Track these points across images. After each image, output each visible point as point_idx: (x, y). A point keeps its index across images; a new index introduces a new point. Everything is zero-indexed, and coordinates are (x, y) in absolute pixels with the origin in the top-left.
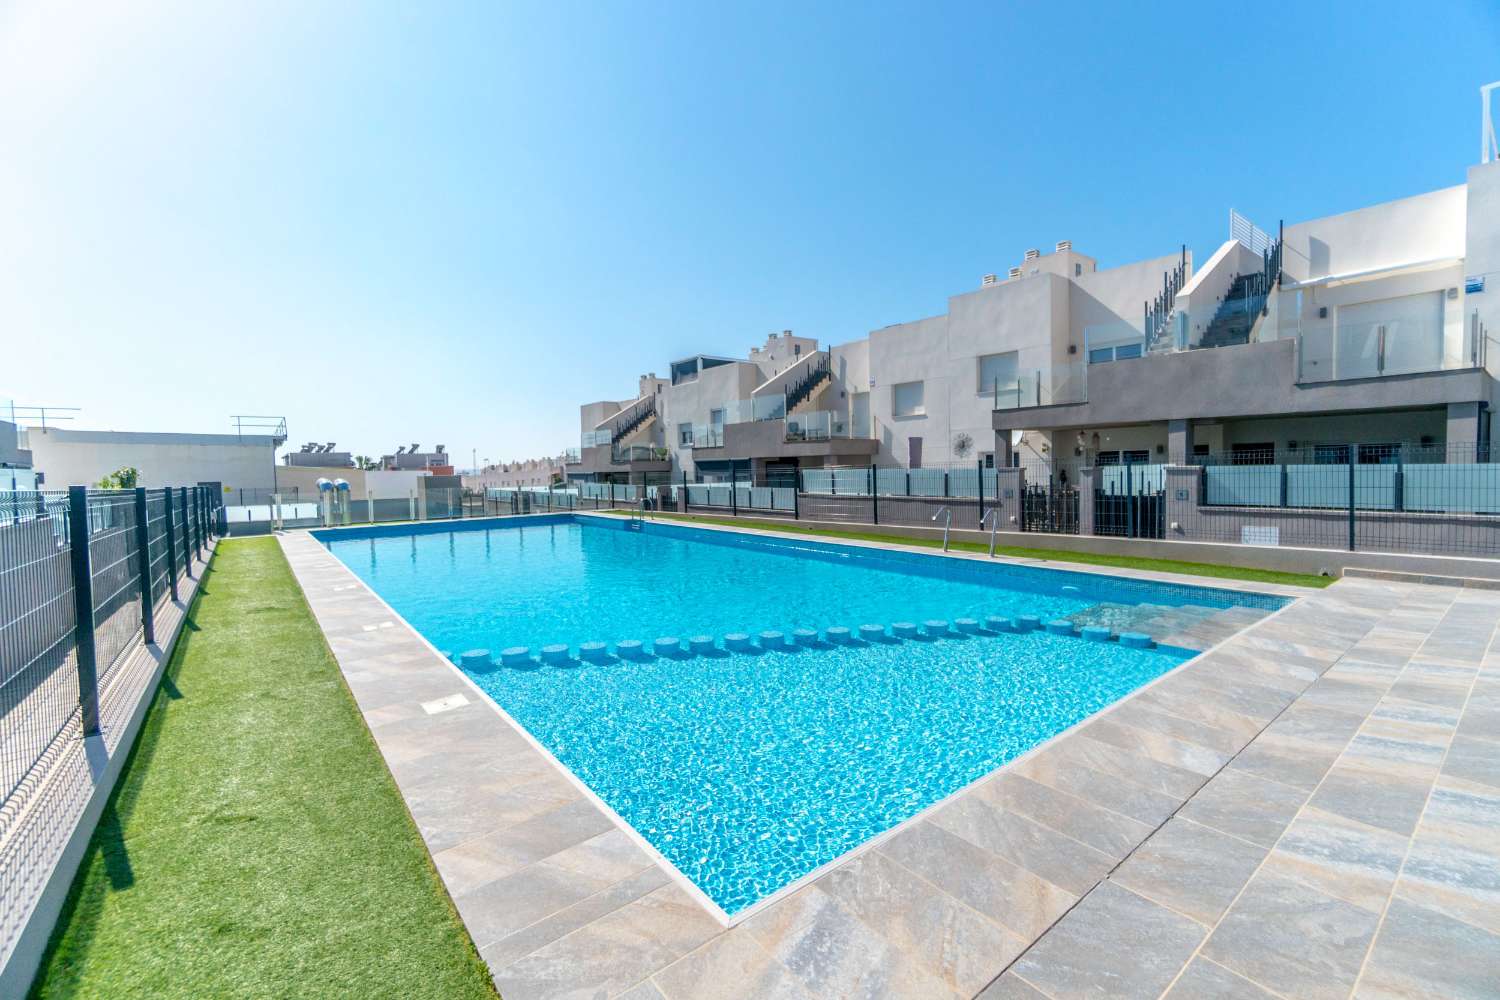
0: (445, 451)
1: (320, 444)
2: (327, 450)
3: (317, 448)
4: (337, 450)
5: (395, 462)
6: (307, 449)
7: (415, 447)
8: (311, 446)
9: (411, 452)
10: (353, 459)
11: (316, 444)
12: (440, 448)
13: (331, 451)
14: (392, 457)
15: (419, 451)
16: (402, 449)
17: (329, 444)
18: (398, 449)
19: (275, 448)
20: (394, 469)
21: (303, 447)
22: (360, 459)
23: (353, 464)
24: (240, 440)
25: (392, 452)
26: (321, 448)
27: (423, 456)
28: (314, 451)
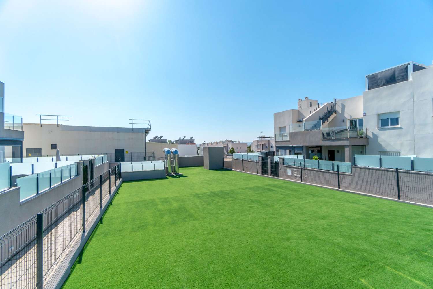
0: (193, 139)
1: (158, 137)
2: (160, 138)
3: (157, 138)
4: (163, 138)
5: (179, 142)
6: (155, 138)
7: (185, 137)
8: (156, 137)
9: (183, 139)
10: (167, 141)
11: (157, 137)
12: (191, 138)
13: (161, 139)
14: (178, 141)
15: (186, 139)
16: (180, 138)
17: (161, 136)
18: (179, 138)
19: (146, 136)
20: (178, 144)
21: (154, 137)
22: (169, 141)
23: (167, 143)
24: (132, 130)
25: (177, 139)
26: (159, 138)
27: (187, 140)
28: (157, 139)
